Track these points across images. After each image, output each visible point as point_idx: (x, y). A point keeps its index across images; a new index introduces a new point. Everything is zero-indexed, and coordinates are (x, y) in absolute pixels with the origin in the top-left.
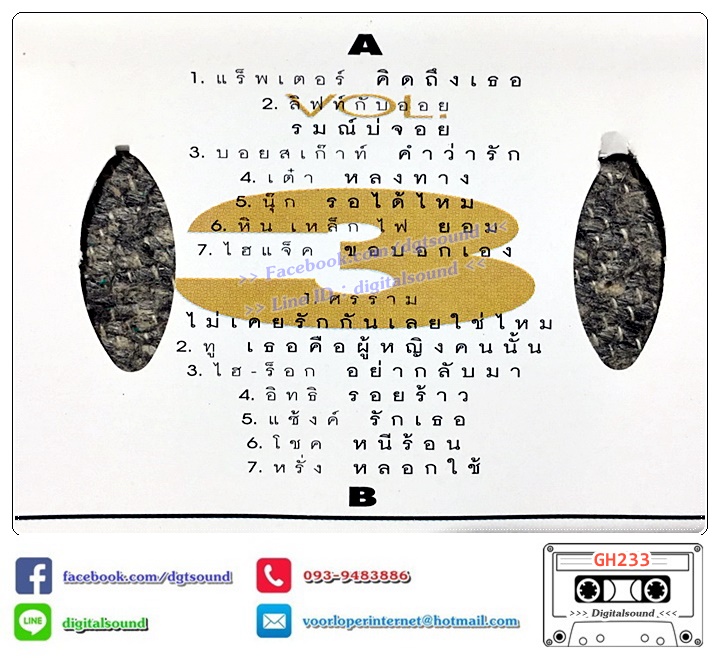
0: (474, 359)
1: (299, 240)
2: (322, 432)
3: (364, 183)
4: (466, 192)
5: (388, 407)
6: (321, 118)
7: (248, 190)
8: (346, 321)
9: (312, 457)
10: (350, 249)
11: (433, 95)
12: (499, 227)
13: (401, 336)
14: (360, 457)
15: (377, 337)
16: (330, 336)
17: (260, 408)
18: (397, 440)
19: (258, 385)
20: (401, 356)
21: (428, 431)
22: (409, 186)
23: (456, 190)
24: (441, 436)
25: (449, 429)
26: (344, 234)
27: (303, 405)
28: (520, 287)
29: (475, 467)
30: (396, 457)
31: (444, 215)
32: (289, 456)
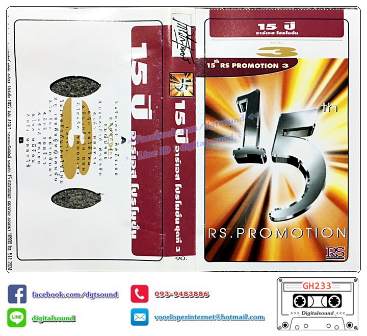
0: (53, 165)
1: (81, 126)
2: (36, 131)
3: (94, 140)
4: (92, 163)
5: (42, 146)
6: (108, 130)
7: (92, 114)
8: (62, 136)
9: (30, 129)
10: (78, 137)
11: (113, 155)
12: (84, 171)
13: (59, 149)
14: (30, 140)
15: (58, 143)
16: (59, 133)
17: (42, 116)
18: (34, 148)
19: (47, 116)
20: (54, 149)
21: (37, 155)
22: (93, 150)
23: (92, 161)
24: (36, 158)
25: (37, 160)
26: (82, 136)
27: (43, 126)
28: (70, 176)
29: (28, 166)
30: (31, 148)
31: (87, 158)
32: (30, 123)
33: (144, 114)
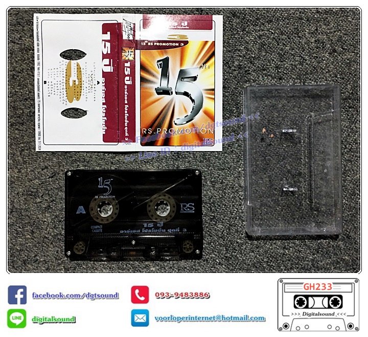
0: (62, 96)
1: (76, 75)
2: (53, 78)
3: (83, 83)
4: (82, 95)
5: (56, 85)
6: (90, 78)
7: (82, 69)
8: (66, 81)
9: (50, 76)
10: (75, 81)
11: (93, 91)
12: (78, 99)
13: (65, 87)
14: (50, 82)
15: (65, 85)
16: (65, 79)
17: (56, 70)
18: (52, 87)
19: (59, 70)
20: (62, 87)
21: (53, 90)
22: (83, 88)
23: (82, 94)
24: (53, 92)
25: (53, 93)
26: (77, 80)
27: (56, 75)
28: (71, 101)
29: (49, 96)
30: (50, 87)
31: (79, 92)
32: (50, 74)
33: (109, 69)
